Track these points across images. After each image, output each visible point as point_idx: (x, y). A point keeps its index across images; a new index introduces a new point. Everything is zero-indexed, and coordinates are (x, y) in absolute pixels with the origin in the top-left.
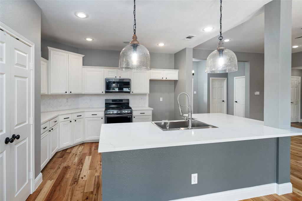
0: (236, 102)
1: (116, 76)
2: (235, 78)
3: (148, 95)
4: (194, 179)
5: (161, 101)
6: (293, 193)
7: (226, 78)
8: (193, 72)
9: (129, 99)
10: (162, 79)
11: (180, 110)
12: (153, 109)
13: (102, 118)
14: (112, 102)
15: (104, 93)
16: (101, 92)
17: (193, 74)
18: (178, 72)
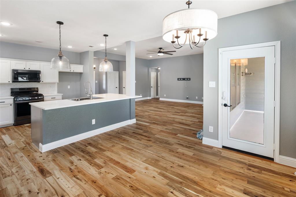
0: (124, 88)
1: (24, 68)
2: (123, 72)
3: (57, 84)
4: (94, 122)
5: (68, 88)
6: (136, 123)
7: (118, 72)
8: (94, 66)
9: (38, 88)
10: (70, 72)
11: (86, 90)
12: (62, 94)
13: (11, 105)
14: (20, 90)
15: (11, 83)
16: (7, 82)
17: (95, 68)
18: (83, 67)
